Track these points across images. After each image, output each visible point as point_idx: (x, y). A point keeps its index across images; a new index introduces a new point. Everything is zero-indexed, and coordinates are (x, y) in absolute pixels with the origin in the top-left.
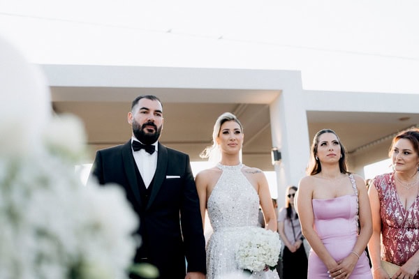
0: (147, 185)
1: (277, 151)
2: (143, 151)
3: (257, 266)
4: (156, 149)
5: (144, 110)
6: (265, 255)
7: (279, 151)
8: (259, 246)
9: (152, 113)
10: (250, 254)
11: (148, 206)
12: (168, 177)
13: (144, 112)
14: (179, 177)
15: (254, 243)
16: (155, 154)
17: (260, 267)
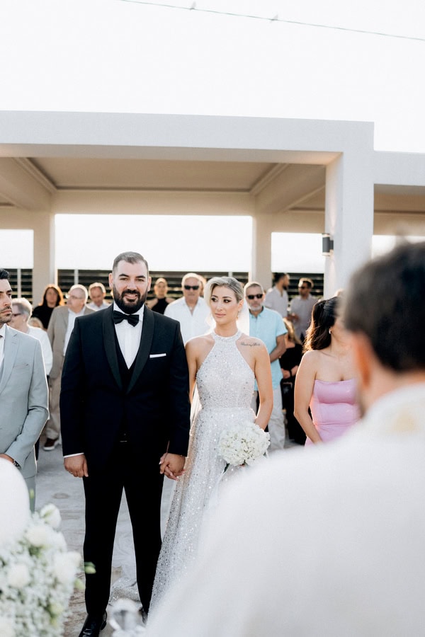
0: (129, 366)
1: (328, 238)
2: (125, 322)
3: (234, 461)
4: (141, 318)
5: (124, 277)
6: (246, 452)
7: (331, 239)
8: (244, 441)
9: (132, 279)
10: (232, 445)
11: (129, 389)
12: (152, 356)
13: (124, 279)
14: (165, 355)
15: (240, 436)
16: (140, 325)
17: (236, 462)
